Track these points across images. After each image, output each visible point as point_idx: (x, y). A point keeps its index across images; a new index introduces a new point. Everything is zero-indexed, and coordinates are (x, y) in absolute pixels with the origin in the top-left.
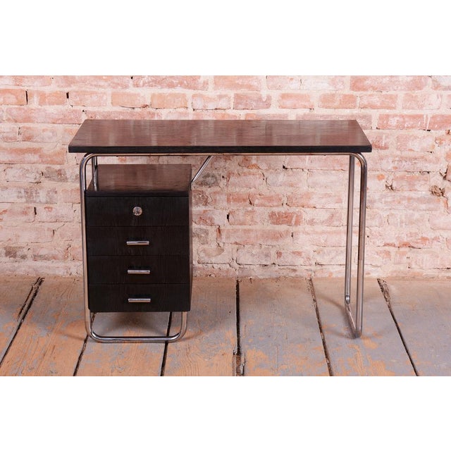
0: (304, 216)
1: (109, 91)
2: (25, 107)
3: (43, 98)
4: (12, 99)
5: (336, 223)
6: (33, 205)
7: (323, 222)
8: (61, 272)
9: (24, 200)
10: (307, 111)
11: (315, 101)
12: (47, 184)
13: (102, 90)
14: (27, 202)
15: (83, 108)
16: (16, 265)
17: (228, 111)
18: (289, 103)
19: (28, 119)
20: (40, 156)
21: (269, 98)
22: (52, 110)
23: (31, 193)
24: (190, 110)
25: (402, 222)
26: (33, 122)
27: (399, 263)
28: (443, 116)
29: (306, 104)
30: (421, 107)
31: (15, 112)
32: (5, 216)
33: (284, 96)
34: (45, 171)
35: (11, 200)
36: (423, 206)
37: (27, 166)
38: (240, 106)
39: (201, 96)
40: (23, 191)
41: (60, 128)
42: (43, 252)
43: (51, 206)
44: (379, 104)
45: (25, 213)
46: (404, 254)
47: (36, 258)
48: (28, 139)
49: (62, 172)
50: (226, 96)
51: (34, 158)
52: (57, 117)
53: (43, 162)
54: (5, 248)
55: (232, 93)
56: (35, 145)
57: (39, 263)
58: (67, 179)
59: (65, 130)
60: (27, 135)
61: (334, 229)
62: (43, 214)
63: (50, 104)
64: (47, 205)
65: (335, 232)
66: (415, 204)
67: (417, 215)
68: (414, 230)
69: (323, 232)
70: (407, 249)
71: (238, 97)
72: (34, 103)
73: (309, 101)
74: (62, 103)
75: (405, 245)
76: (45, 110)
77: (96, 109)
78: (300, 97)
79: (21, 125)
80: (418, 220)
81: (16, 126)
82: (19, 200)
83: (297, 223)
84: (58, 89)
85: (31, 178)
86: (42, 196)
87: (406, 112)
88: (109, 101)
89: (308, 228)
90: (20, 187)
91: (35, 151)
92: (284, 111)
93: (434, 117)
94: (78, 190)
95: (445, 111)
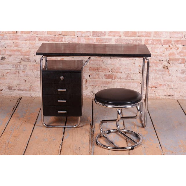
0: (117, 76)
2: (16, 35)
5: (129, 79)
6: (18, 71)
7: (124, 78)
8: (28, 95)
9: (15, 69)
10: (119, 37)
11: (122, 34)
12: (23, 63)
14: (16, 69)
15: (36, 35)
16: (12, 92)
17: (90, 37)
18: (112, 34)
19: (17, 39)
20: (21, 53)
21: (105, 32)
22: (25, 36)
23: (18, 66)
24: (76, 36)
25: (153, 79)
26: (18, 40)
27: (152, 94)
28: (167, 40)
29: (119, 35)
30: (160, 37)
31: (12, 36)
32: (8, 75)
33: (110, 32)
34: (22, 58)
35: (10, 69)
36: (160, 73)
37: (16, 56)
38: (94, 35)
40: (14, 65)
41: (28, 42)
42: (22, 88)
43: (25, 71)
44: (145, 35)
45: (15, 73)
46: (153, 90)
47: (19, 90)
48: (17, 46)
49: (29, 59)
50: (89, 32)
51: (19, 53)
52: (27, 38)
53: (22, 55)
54: (8, 86)
56: (19, 49)
57: (20, 92)
58: (30, 61)
59: (30, 43)
60: (16, 45)
61: (128, 81)
62: (22, 74)
63: (24, 34)
64: (23, 71)
65: (129, 82)
66: (158, 72)
67: (158, 76)
68: (157, 81)
69: (124, 82)
70: (155, 88)
71: (93, 32)
72: (19, 33)
73: (119, 34)
74: (29, 33)
75: (154, 87)
76: (23, 36)
77: (42, 36)
78: (116, 32)
79: (14, 41)
80: (158, 78)
81: (12, 42)
82: (13, 69)
83: (115, 78)
85: (18, 60)
86: (22, 67)
87: (154, 38)
89: (119, 80)
90: (14, 64)
91: (19, 51)
92: (110, 37)
93: (164, 40)
94: (35, 65)
95: (168, 38)
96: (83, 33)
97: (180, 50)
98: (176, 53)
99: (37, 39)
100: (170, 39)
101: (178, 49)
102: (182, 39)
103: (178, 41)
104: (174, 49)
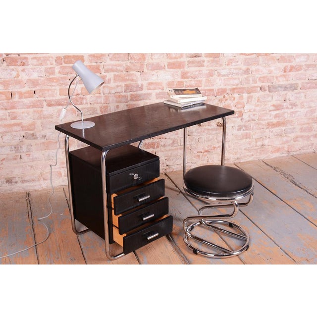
0: (161, 143)
1: (58, 88)
2: (11, 101)
3: (21, 95)
4: (4, 97)
5: (176, 145)
6: (19, 154)
7: (169, 145)
8: (37, 188)
9: (14, 152)
10: (160, 90)
11: (164, 85)
12: (27, 142)
13: (53, 88)
14: (16, 152)
15: (43, 99)
16: (12, 187)
17: (122, 94)
18: (152, 87)
19: (13, 108)
20: (21, 127)
21: (142, 85)
22: (27, 101)
23: (18, 147)
24: (102, 94)
25: (205, 141)
26: (16, 109)
27: (204, 160)
28: (222, 89)
29: (161, 87)
30: (213, 85)
31: (5, 104)
32: (4, 162)
33: (150, 84)
34: (24, 135)
35: (7, 153)
36: (214, 132)
37: (14, 133)
38: (128, 91)
39: (107, 87)
40: (13, 147)
41: (31, 110)
42: (26, 178)
43: (29, 153)
44: (194, 85)
45: (15, 159)
46: (206, 155)
47: (23, 182)
48: (14, 118)
49: (35, 134)
50: (120, 86)
51: (18, 128)
52: (30, 104)
53: (23, 130)
54: (6, 179)
55: (123, 84)
56: (18, 121)
57: (25, 184)
58: (37, 138)
59: (34, 111)
60: (13, 116)
61: (175, 148)
62: (25, 158)
63: (25, 98)
64: (27, 153)
65: (175, 149)
66: (211, 132)
67: (211, 137)
68: (210, 143)
69: (170, 150)
70: (206, 153)
71: (126, 86)
72: (16, 98)
73: (162, 85)
74: (32, 97)
75: (206, 151)
76: (22, 102)
77: (51, 98)
78: (157, 84)
79: (9, 111)
80: (211, 139)
81: (6, 112)
82: (12, 152)
83: (158, 147)
84: (29, 89)
85: (17, 140)
86: (24, 148)
87: (206, 88)
88: (58, 93)
89: (163, 149)
90: (12, 145)
91: (18, 125)
92: (150, 91)
93: (218, 90)
94: (44, 143)
95: (223, 87)
96: (112, 88)
97: (236, 100)
98: (232, 104)
99: (45, 104)
100: (225, 87)
101: (234, 99)
102: (239, 86)
103: (234, 89)
104: (230, 100)
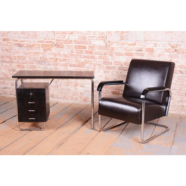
1: (74, 59)
2: (56, 62)
3: (60, 60)
4: (54, 60)
6: (57, 85)
8: (63, 102)
10: (121, 66)
13: (73, 59)
15: (68, 63)
16: (53, 99)
17: (102, 65)
18: (116, 64)
19: (57, 65)
21: (111, 62)
22: (62, 63)
23: (57, 82)
24: (93, 64)
29: (121, 64)
31: (54, 63)
33: (115, 62)
38: (105, 64)
39: (95, 61)
41: (63, 67)
42: (59, 97)
43: (61, 86)
45: (55, 87)
47: (57, 98)
48: (57, 69)
50: (101, 61)
52: (63, 65)
54: (51, 95)
55: (103, 60)
62: (59, 88)
71: (104, 62)
72: (58, 61)
74: (64, 61)
76: (60, 63)
77: (71, 63)
78: (119, 62)
79: (55, 66)
82: (54, 84)
84: (63, 58)
86: (59, 83)
88: (74, 61)
92: (115, 66)
94: (67, 82)
96: (97, 62)
99: (69, 65)
